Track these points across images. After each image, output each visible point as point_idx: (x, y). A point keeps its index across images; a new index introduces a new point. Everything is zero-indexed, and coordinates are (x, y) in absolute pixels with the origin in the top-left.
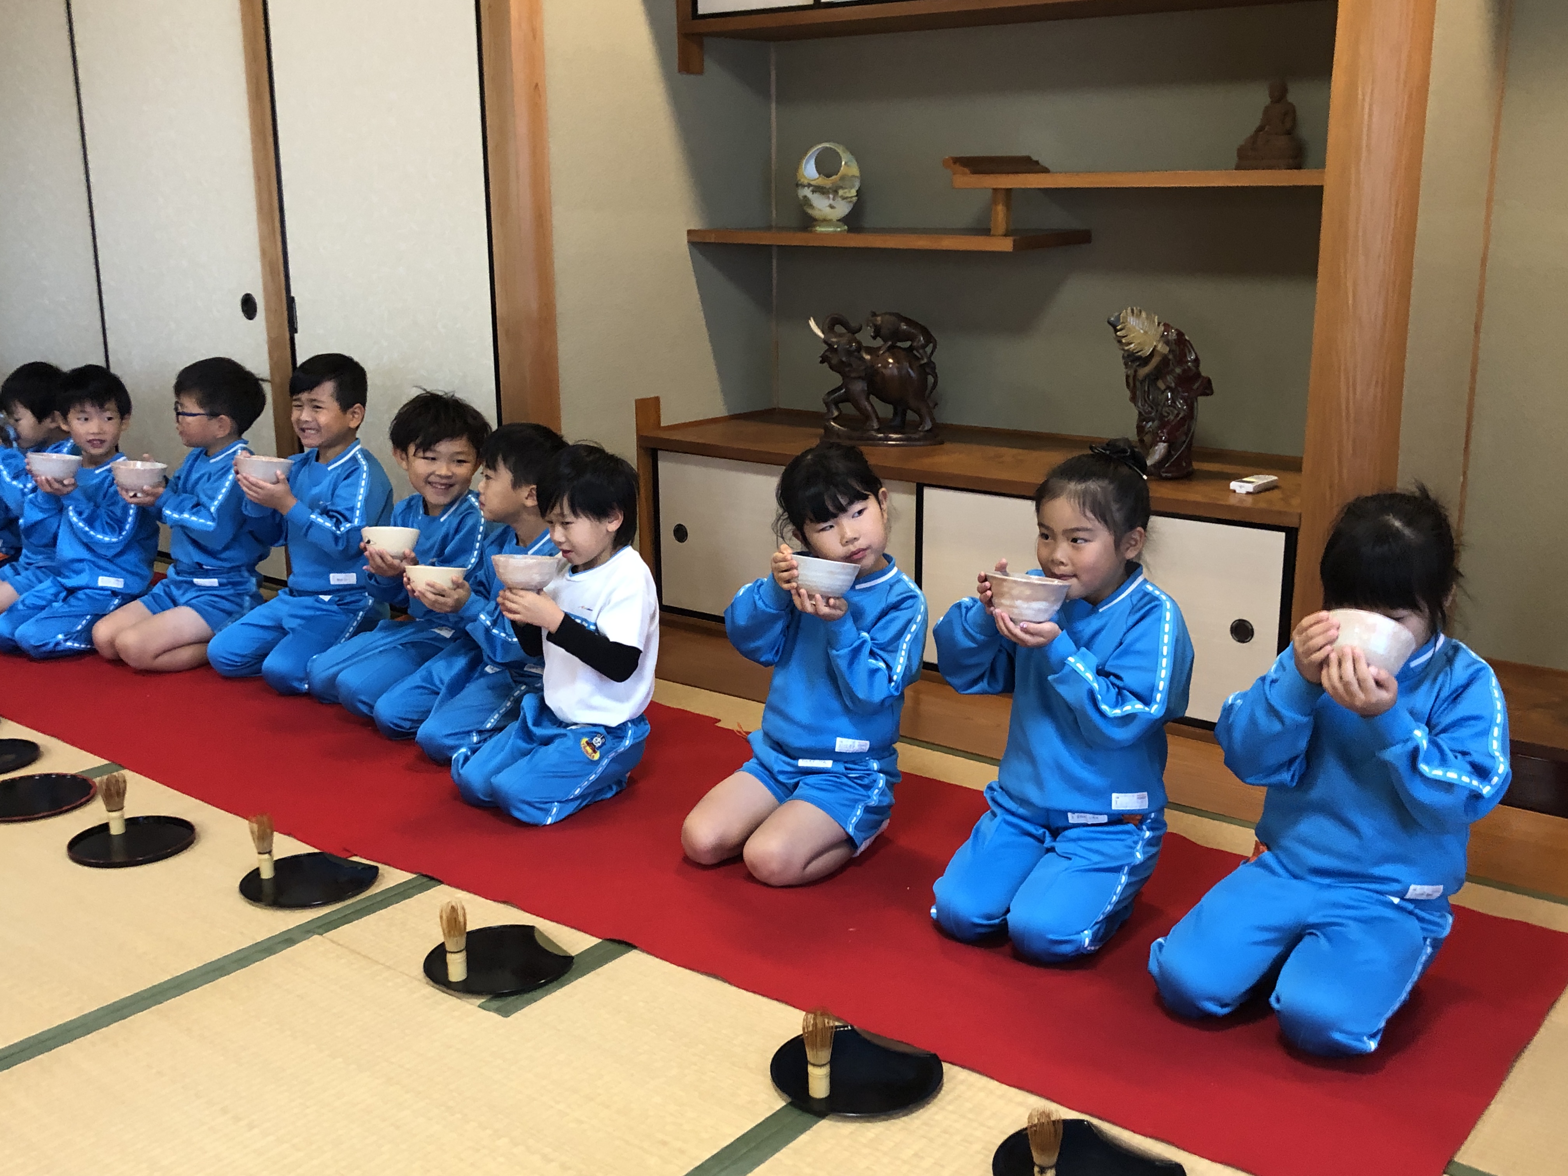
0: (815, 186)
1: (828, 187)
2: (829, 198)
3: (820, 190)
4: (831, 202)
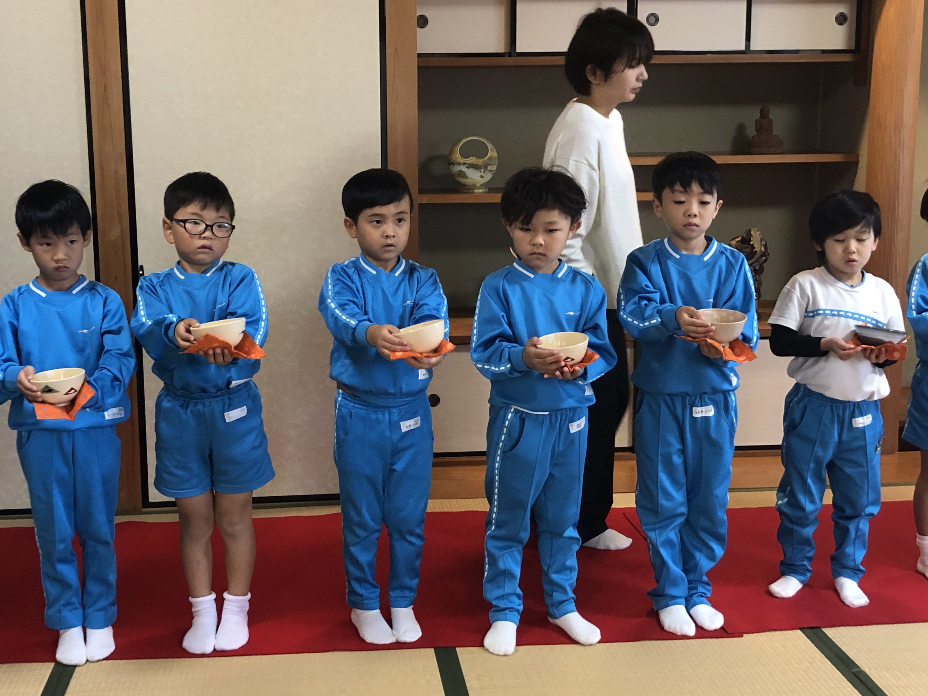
0: (470, 164)
1: (480, 164)
2: (481, 171)
3: (474, 167)
4: (482, 174)
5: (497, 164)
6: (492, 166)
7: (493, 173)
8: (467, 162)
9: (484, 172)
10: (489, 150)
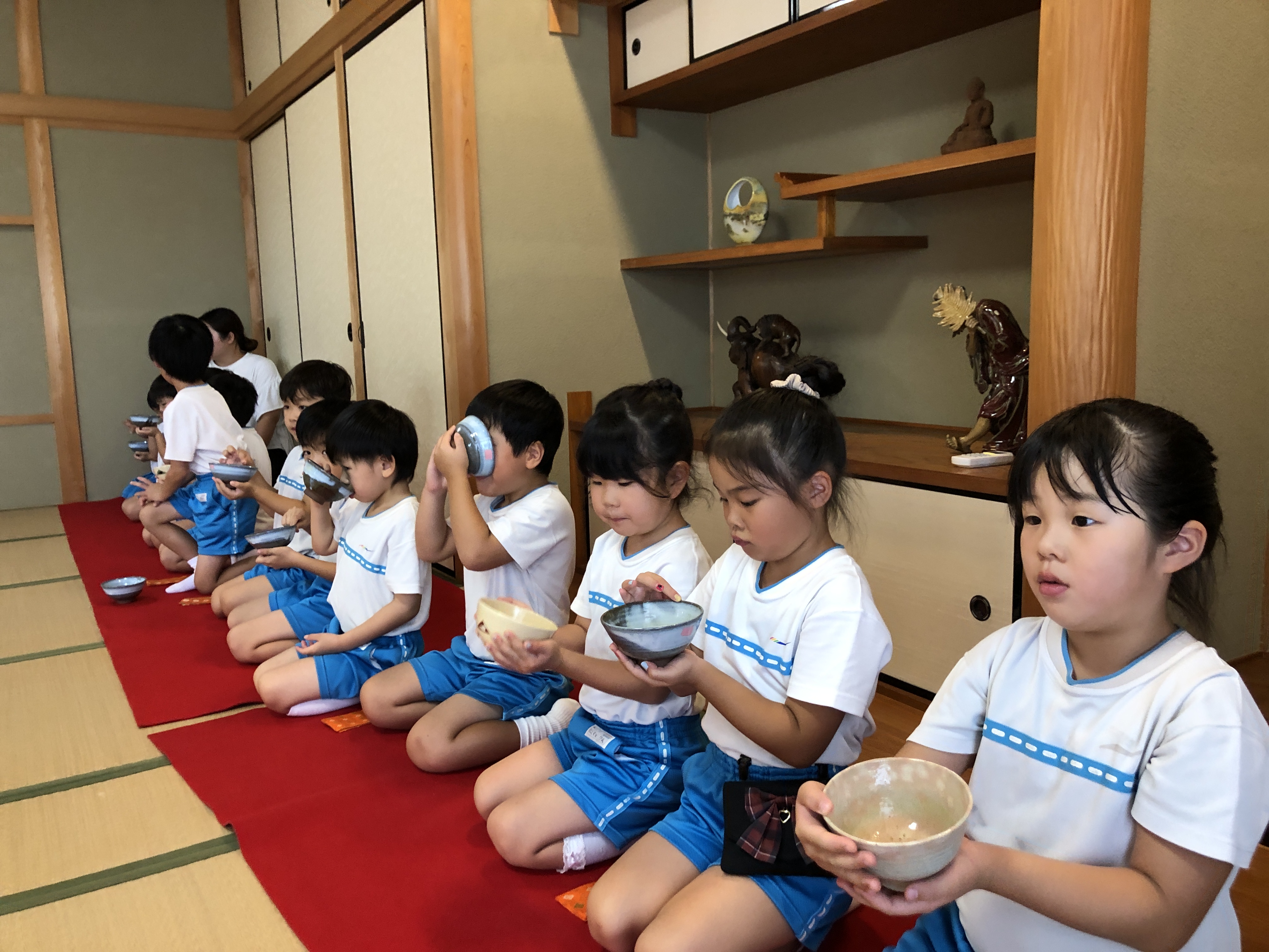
1: (743, 214)
2: (743, 223)
3: (737, 217)
4: (745, 227)
5: (764, 212)
6: (756, 215)
7: (759, 225)
8: (733, 212)
9: (746, 224)
10: (753, 193)
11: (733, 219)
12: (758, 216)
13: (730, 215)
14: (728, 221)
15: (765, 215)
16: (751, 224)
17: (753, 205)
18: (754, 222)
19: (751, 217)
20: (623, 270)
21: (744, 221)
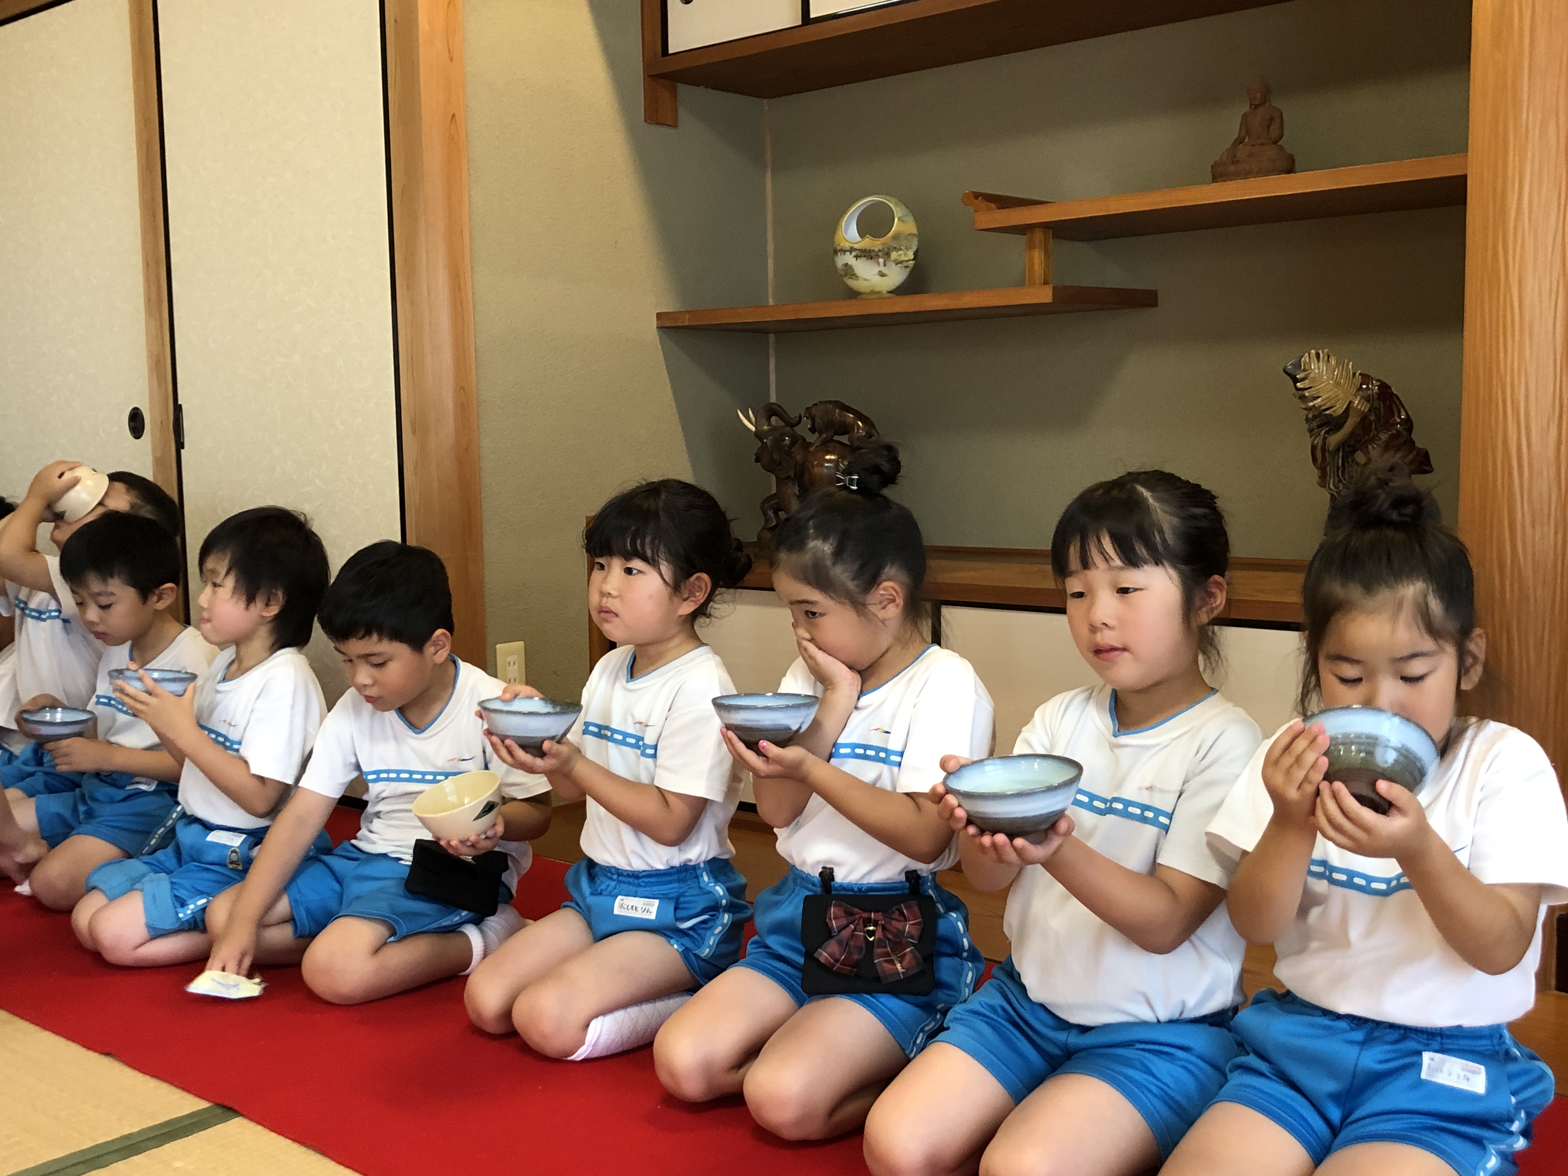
0: (860, 250)
1: (877, 250)
3: (867, 254)
4: (882, 268)
5: (915, 248)
6: (900, 252)
7: (907, 267)
8: (856, 246)
9: (885, 265)
10: (896, 220)
11: (857, 257)
12: (905, 254)
13: (851, 250)
14: (849, 259)
15: (915, 254)
16: (893, 265)
17: (896, 237)
18: (897, 263)
19: (894, 255)
20: (658, 328)
21: (881, 260)
